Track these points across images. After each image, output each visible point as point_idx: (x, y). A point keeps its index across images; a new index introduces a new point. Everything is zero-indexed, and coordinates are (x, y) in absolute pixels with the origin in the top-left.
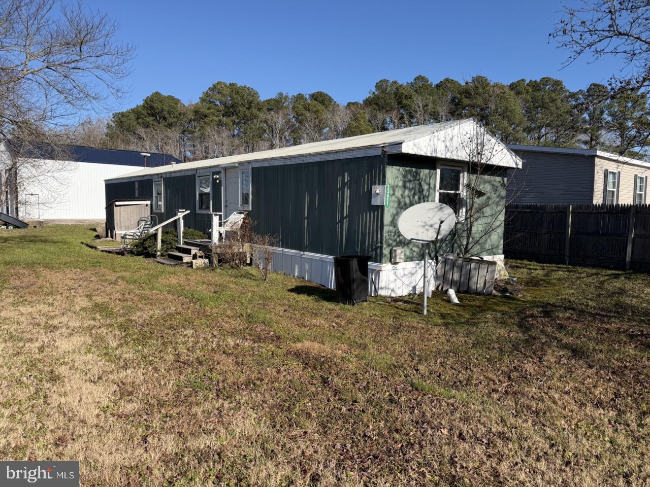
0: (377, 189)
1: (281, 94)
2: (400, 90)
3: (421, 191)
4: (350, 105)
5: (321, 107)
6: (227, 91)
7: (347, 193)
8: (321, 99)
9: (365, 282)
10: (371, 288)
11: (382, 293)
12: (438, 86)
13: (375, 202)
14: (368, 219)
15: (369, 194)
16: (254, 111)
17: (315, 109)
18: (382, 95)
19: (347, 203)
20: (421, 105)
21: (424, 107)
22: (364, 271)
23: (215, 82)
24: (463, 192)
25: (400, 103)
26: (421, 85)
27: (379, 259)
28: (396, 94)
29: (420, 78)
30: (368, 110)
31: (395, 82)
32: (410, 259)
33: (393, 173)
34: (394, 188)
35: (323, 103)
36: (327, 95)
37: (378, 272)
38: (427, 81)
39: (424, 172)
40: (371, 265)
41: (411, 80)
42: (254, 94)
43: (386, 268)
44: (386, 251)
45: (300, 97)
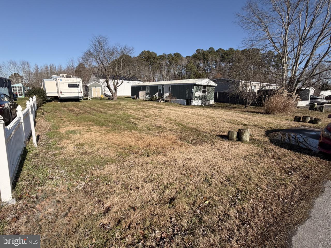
0: (193, 89)
1: (164, 54)
2: (204, 53)
3: (199, 90)
4: (187, 57)
5: (177, 58)
6: (147, 54)
7: (188, 90)
8: (177, 55)
9: (190, 103)
10: (191, 104)
11: (193, 105)
12: (217, 51)
13: (192, 91)
14: (191, 94)
15: (191, 90)
16: (156, 60)
17: (175, 59)
18: (198, 54)
19: (188, 91)
20: (211, 58)
21: (212, 59)
22: (190, 101)
23: (143, 51)
24: (206, 90)
25: (204, 57)
26: (211, 51)
27: (193, 100)
28: (203, 54)
29: (211, 48)
30: (193, 59)
31: (203, 50)
32: (197, 100)
33: (195, 87)
34: (195, 89)
35: (178, 56)
36: (179, 54)
37: (192, 102)
38: (214, 49)
39: (200, 87)
40: (191, 101)
41: (208, 49)
42: (156, 54)
43: (194, 101)
44: (194, 99)
45: (170, 55)
